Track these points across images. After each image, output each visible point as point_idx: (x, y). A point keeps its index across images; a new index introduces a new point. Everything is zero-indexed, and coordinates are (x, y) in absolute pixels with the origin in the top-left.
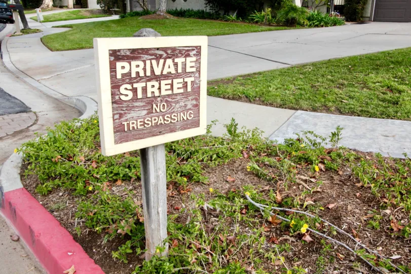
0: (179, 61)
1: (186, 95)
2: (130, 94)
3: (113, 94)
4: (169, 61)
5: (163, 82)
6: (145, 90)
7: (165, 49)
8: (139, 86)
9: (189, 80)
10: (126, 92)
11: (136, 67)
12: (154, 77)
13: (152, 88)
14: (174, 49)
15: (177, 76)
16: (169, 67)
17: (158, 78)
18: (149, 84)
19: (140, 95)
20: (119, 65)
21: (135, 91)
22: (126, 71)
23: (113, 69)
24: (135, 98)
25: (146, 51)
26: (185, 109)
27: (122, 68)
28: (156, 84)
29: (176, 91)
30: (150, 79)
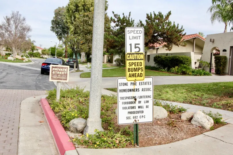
0: (64, 69)
1: (64, 74)
2: (54, 73)
3: (52, 72)
4: (62, 69)
5: (60, 72)
6: (57, 73)
7: (61, 67)
8: (56, 72)
9: (65, 72)
10: (54, 72)
11: (56, 69)
12: (59, 71)
13: (58, 73)
14: (63, 67)
15: (63, 71)
16: (62, 70)
17: (60, 71)
18: (58, 72)
19: (56, 73)
20: (53, 68)
21: (55, 72)
22: (54, 69)
23: (52, 69)
24: (55, 74)
25: (57, 67)
26: (64, 77)
27: (53, 69)
28: (59, 72)
29: (63, 74)
30: (58, 71)
